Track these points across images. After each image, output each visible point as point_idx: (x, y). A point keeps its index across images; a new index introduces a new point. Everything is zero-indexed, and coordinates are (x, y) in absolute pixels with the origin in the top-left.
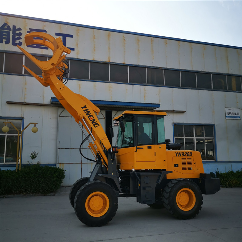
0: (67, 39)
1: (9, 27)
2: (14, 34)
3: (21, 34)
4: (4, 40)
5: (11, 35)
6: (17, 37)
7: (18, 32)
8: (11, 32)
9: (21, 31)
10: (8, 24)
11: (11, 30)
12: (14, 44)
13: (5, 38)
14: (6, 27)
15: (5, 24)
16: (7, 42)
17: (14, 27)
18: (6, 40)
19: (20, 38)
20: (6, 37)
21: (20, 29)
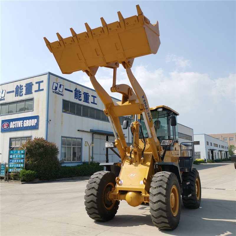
0: (95, 98)
1: (77, 90)
2: (79, 94)
3: (81, 95)
5: (78, 95)
6: (80, 96)
7: (80, 93)
8: (78, 93)
9: (81, 93)
12: (79, 100)
13: (76, 96)
15: (76, 89)
16: (77, 99)
17: (79, 90)
19: (81, 97)
21: (81, 92)
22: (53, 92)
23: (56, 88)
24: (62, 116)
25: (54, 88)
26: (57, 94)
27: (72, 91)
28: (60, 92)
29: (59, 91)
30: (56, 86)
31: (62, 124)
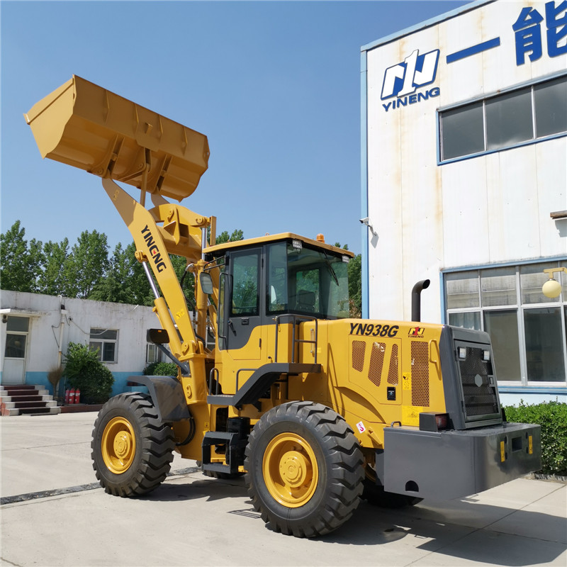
1: (535, 13)
2: (552, 25)
4: (527, 55)
5: (544, 30)
7: (561, 16)
8: (543, 25)
10: (531, 8)
11: (542, 19)
13: (528, 49)
14: (529, 17)
15: (525, 11)
16: (536, 56)
17: (550, 6)
18: (531, 53)
20: (532, 43)
22: (387, 108)
23: (399, 84)
24: (439, 182)
25: (389, 90)
26: (405, 104)
27: (495, 43)
28: (419, 91)
29: (414, 85)
30: (397, 79)
31: (439, 215)
